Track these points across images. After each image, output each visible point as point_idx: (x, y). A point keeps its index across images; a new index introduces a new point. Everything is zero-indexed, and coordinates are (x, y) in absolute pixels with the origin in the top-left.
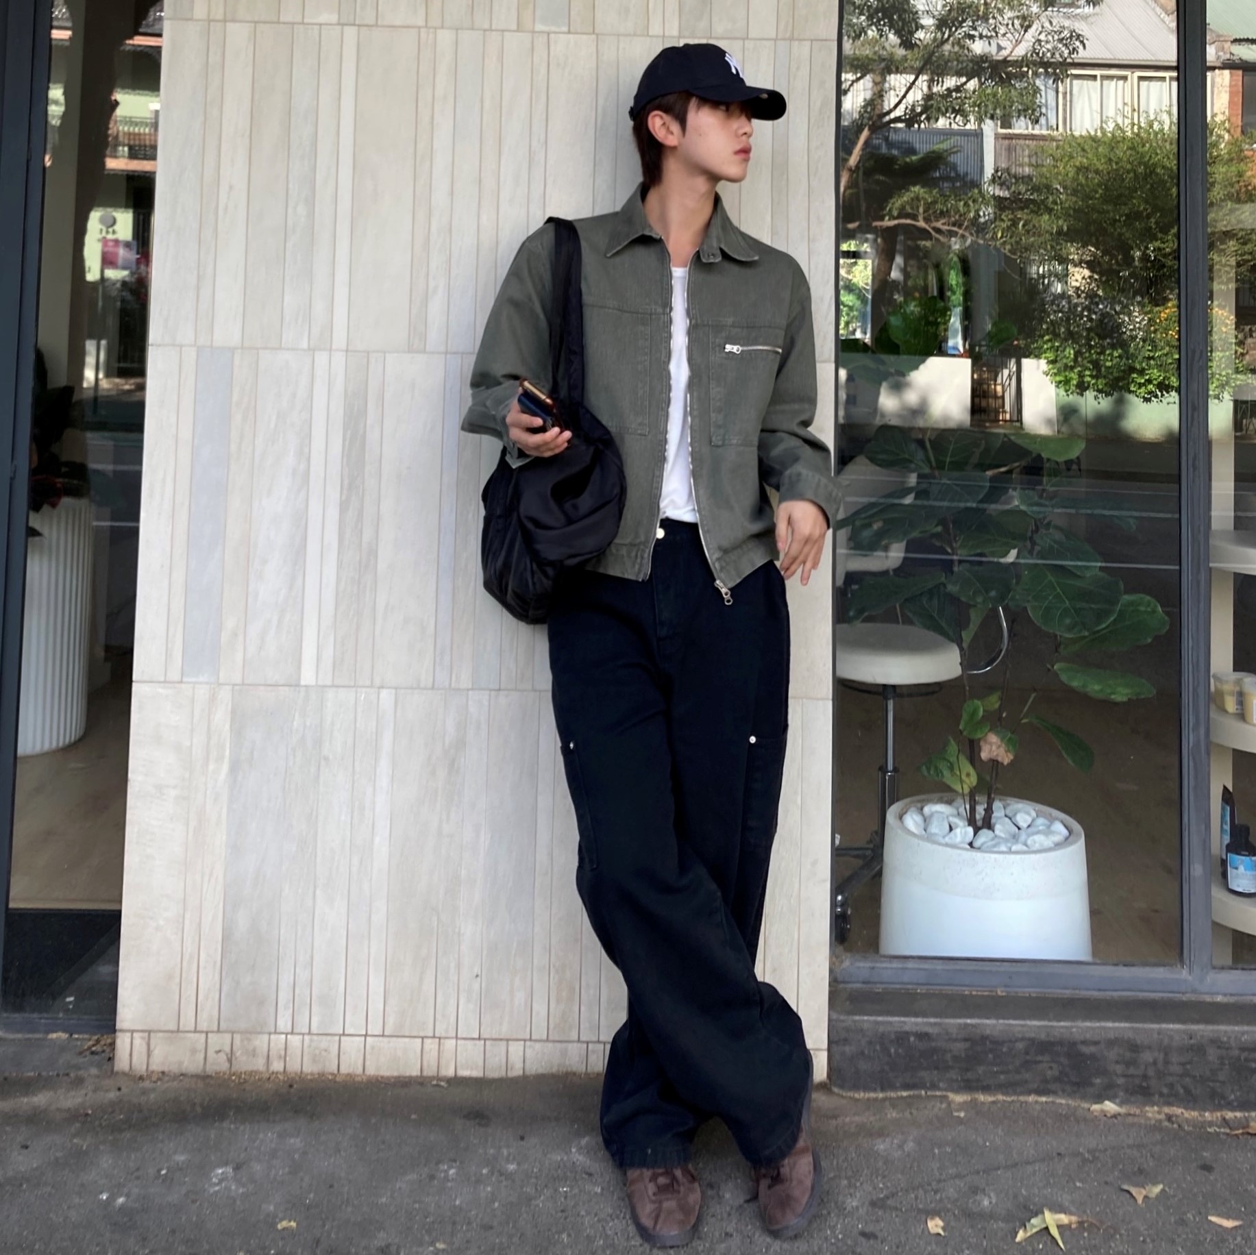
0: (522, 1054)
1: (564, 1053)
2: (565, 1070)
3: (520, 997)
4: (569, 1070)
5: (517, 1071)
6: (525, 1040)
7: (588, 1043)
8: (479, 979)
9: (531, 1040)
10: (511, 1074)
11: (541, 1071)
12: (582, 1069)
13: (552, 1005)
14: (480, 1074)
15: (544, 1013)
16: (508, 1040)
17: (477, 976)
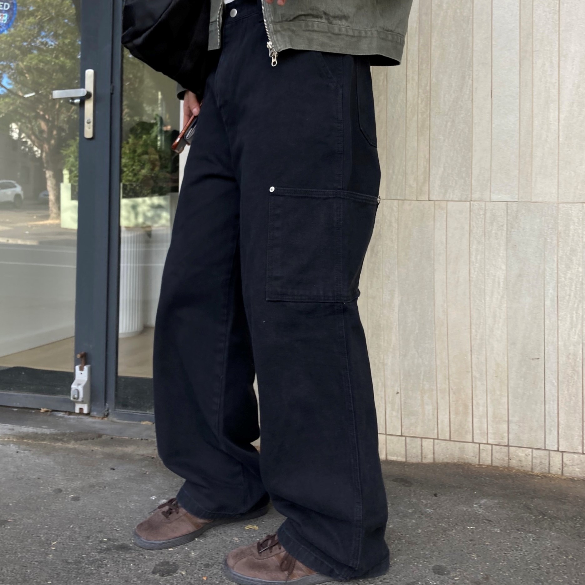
0: (432, 448)
1: (462, 450)
2: (463, 461)
3: (429, 408)
4: (466, 461)
5: (429, 459)
6: (434, 439)
7: (479, 444)
8: (399, 395)
9: (438, 439)
10: (425, 461)
11: (446, 460)
12: (476, 461)
13: (452, 416)
14: (404, 460)
15: (447, 421)
16: (422, 438)
17: (398, 393)
